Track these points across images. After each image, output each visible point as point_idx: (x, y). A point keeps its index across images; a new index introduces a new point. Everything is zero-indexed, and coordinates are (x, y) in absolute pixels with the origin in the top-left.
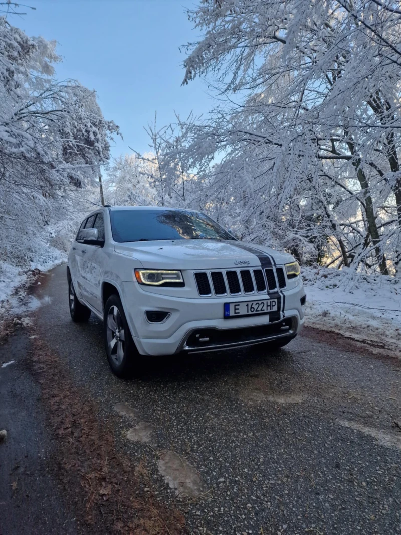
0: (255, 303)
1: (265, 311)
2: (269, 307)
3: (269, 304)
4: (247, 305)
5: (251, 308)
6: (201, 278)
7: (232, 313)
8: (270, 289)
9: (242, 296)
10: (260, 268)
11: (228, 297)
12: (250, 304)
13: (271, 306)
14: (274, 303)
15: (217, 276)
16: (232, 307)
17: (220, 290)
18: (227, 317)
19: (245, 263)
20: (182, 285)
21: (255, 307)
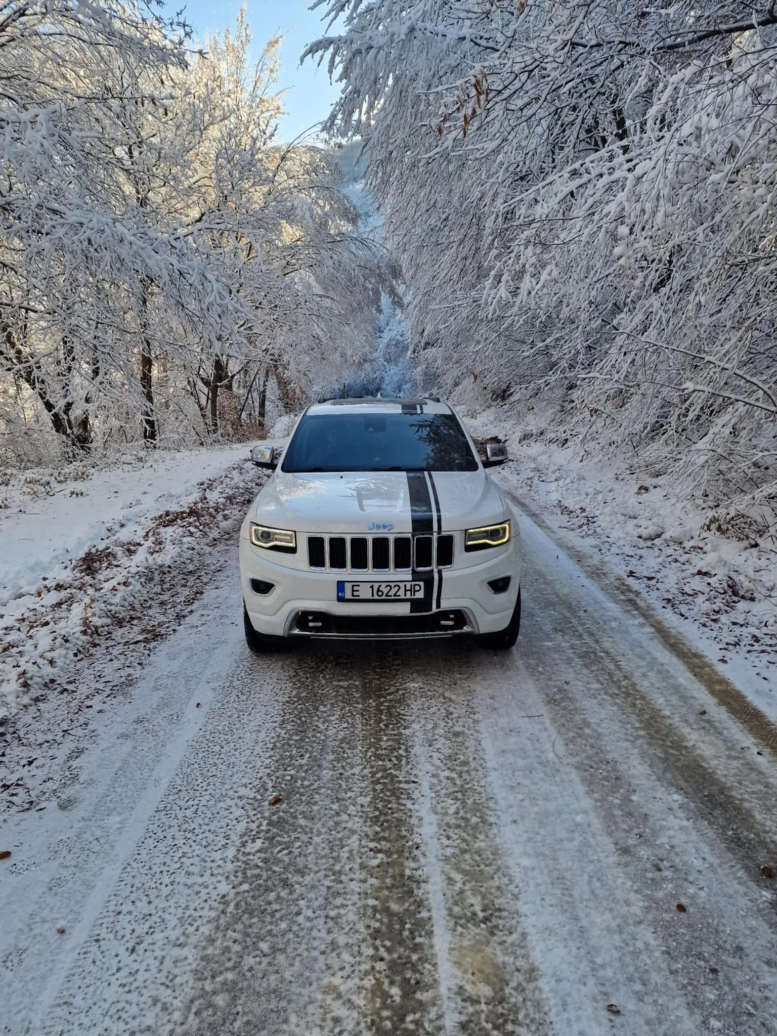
0: (384, 585)
1: (402, 597)
2: (408, 593)
3: (408, 588)
4: (372, 587)
5: (378, 591)
6: (315, 544)
7: (348, 595)
8: (418, 566)
9: (369, 574)
10: (410, 536)
11: (348, 574)
12: (376, 586)
13: (413, 591)
14: (417, 588)
15: (337, 544)
16: (348, 587)
17: (338, 562)
18: (341, 599)
19: (385, 527)
20: (293, 550)
21: (385, 591)
